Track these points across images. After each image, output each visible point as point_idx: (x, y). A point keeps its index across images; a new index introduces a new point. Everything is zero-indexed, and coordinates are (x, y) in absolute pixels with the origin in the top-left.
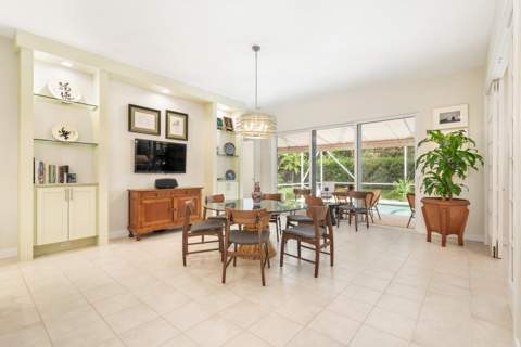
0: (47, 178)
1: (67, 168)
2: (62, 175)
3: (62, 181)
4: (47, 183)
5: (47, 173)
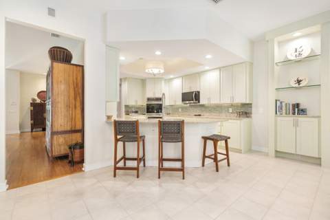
0: (284, 111)
1: (298, 105)
2: (294, 110)
3: (294, 113)
4: (284, 114)
5: (284, 108)
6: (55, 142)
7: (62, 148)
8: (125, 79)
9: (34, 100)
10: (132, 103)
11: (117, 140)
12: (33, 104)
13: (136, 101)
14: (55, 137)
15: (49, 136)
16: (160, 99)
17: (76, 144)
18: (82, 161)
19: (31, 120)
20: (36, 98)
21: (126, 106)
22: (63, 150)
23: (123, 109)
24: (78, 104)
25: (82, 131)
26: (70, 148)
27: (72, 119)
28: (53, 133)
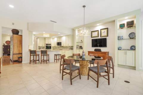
6: (14, 57)
7: (16, 58)
8: (38, 37)
9: (4, 44)
10: (41, 46)
11: (31, 55)
12: (4, 46)
13: (42, 45)
14: (14, 55)
15: (12, 55)
16: (50, 44)
17: (20, 57)
18: (22, 61)
19: (3, 51)
20: (5, 43)
21: (39, 47)
22: (16, 59)
23: (38, 48)
24: (21, 46)
25: (22, 54)
26: (18, 58)
27: (19, 50)
28: (13, 54)
